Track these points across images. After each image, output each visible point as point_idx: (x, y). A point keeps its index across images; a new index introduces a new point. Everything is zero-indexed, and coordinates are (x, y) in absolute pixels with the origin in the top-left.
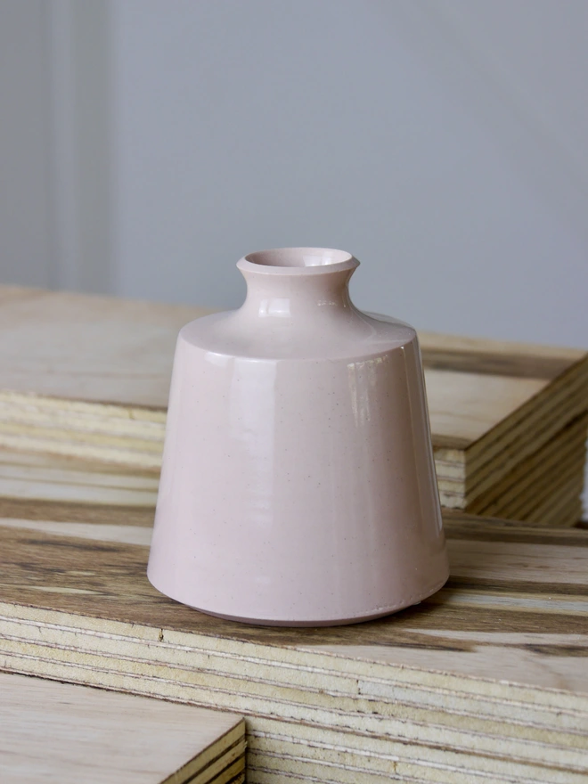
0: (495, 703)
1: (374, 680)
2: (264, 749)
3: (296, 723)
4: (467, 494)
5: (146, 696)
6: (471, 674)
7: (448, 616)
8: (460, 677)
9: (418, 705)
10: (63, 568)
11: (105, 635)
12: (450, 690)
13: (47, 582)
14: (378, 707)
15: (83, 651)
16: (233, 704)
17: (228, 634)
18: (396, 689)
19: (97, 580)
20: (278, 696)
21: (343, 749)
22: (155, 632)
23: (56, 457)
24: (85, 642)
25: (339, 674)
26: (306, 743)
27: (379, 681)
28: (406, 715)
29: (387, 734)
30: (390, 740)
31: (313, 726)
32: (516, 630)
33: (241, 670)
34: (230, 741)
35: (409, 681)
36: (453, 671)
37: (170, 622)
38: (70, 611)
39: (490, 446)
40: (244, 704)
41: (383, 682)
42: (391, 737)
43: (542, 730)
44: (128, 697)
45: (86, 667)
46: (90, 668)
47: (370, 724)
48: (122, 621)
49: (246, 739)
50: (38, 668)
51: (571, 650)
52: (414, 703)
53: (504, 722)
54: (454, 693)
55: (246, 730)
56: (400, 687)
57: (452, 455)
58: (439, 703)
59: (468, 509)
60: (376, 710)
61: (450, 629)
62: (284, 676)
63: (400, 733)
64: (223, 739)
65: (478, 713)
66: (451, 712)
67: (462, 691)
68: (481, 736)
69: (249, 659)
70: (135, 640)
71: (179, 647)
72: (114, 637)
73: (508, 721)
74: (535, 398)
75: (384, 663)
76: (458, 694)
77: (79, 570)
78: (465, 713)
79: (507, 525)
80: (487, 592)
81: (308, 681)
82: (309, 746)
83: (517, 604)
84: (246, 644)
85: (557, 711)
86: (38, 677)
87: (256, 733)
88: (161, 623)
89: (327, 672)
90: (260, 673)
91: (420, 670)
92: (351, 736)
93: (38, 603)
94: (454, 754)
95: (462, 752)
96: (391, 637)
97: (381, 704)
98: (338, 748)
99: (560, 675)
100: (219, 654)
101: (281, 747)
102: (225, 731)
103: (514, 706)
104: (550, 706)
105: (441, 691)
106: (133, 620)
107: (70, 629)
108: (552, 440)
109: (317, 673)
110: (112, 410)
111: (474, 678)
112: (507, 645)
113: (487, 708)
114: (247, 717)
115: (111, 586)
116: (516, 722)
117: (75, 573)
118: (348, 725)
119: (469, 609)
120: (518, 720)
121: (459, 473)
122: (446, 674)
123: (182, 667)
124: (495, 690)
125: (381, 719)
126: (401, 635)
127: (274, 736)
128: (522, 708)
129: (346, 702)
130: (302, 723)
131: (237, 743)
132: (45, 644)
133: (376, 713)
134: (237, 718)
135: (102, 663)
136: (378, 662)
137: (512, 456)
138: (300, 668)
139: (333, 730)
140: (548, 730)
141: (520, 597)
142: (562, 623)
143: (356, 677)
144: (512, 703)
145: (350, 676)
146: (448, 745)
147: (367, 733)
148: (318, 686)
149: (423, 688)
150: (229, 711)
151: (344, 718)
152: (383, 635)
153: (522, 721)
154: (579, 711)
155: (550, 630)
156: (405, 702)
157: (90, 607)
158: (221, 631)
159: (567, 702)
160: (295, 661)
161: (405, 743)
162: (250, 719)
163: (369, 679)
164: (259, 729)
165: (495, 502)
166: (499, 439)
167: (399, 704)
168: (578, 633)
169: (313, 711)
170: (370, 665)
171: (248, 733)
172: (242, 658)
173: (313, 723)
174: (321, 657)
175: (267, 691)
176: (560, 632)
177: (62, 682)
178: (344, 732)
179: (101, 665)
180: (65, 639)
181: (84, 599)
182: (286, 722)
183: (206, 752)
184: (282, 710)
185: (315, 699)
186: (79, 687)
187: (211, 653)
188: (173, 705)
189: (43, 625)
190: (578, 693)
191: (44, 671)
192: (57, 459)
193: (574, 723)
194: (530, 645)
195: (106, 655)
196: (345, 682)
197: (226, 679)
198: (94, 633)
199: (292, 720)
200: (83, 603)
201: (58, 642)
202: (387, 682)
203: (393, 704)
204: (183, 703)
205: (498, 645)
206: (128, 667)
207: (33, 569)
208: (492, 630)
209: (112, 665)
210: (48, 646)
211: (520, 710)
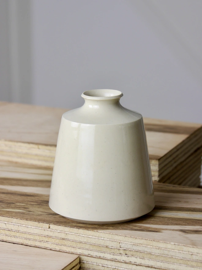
0: (169, 251)
1: (126, 242)
2: (86, 267)
3: (98, 258)
4: (159, 176)
5: (44, 248)
6: (160, 240)
7: (152, 220)
8: (156, 241)
9: (141, 252)
10: (14, 202)
11: (29, 226)
12: (153, 246)
13: (8, 207)
14: (127, 252)
15: (21, 232)
16: (75, 251)
17: (73, 226)
18: (133, 246)
19: (26, 206)
20: (91, 248)
21: (115, 267)
22: (47, 225)
23: (11, 162)
24: (22, 229)
25: (113, 240)
26: (101, 265)
27: (127, 243)
28: (137, 255)
29: (130, 262)
30: (131, 264)
32: (177, 224)
33: (78, 239)
34: (74, 264)
35: (138, 243)
36: (154, 239)
37: (52, 221)
38: (17, 218)
39: (167, 158)
40: (79, 251)
41: (129, 243)
42: (132, 263)
43: (186, 260)
44: (37, 248)
45: (22, 238)
46: (24, 238)
47: (124, 258)
48: (35, 221)
49: (80, 264)
50: (5, 238)
51: (196, 232)
52: (140, 251)
53: (172, 258)
54: (154, 247)
55: (80, 260)
56: (135, 245)
57: (154, 162)
58: (149, 251)
59: (160, 181)
60: (126, 253)
61: (153, 224)
62: (93, 241)
63: (135, 261)
64: (71, 264)
65: (163, 254)
66: (153, 254)
67: (157, 247)
68: (164, 263)
69: (81, 235)
70: (40, 228)
71: (56, 231)
72: (32, 227)
73: (174, 257)
74: (183, 141)
75: (129, 236)
76: (156, 247)
77: (20, 203)
78: (158, 254)
79: (173, 187)
80: (166, 211)
81: (102, 243)
82: (102, 266)
83: (177, 215)
84: (80, 229)
85: (191, 253)
86: (5, 241)
87: (83, 262)
88: (49, 222)
89: (109, 240)
90: (85, 240)
91: (142, 239)
92: (117, 263)
93: (5, 215)
94: (154, 269)
95: (157, 268)
96: (132, 227)
97: (128, 251)
98: (113, 267)
99: (192, 241)
100: (70, 233)
101: (92, 266)
102: (72, 261)
103: (176, 252)
104: (189, 252)
105: (149, 246)
106: (39, 221)
107: (16, 224)
108: (190, 156)
109: (105, 240)
110: (31, 145)
111: (161, 242)
112: (173, 230)
113: (166, 252)
115: (31, 209)
116: (176, 258)
117: (18, 204)
118: (116, 258)
119: (160, 217)
120: (177, 257)
121: (156, 168)
122: (151, 240)
123: (56, 238)
124: (169, 246)
125: (128, 257)
126: (135, 226)
127: (90, 263)
128: (179, 252)
129: (115, 250)
130: (100, 258)
131: (77, 265)
132: (8, 230)
133: (126, 254)
134: (77, 256)
135: (28, 236)
136: (127, 236)
137: (175, 162)
138: (99, 238)
139: (111, 260)
140: (188, 260)
141: (178, 213)
142: (193, 222)
143: (119, 241)
144: (175, 251)
146: (152, 266)
147: (123, 261)
148: (105, 244)
149: (143, 245)
150: (74, 254)
151: (115, 256)
152: (129, 226)
153: (179, 257)
154: (199, 254)
155: (189, 224)
156: (137, 251)
157: (24, 216)
158: (71, 225)
159: (195, 250)
160: (97, 236)
161: (137, 265)
162: (81, 256)
163: (124, 242)
164: (84, 260)
165: (169, 178)
166: (170, 156)
167: (134, 251)
168: (199, 225)
169: (104, 254)
170: (124, 237)
171: (80, 262)
172: (78, 235)
173: (104, 258)
174: (106, 234)
175: (87, 246)
176: (192, 225)
177: (14, 243)
178: (115, 261)
179: (28, 237)
180: (15, 228)
181: (22, 213)
182: (94, 257)
183: (65, 268)
184: (92, 253)
185: (105, 249)
186: (20, 245)
187: (67, 233)
188: (54, 251)
189: (7, 223)
190: (199, 247)
191: (7, 239)
193: (197, 258)
194: (181, 230)
195: (30, 234)
196: (115, 243)
197: (72, 242)
198: (25, 226)
199: (96, 257)
200: (21, 215)
201: (12, 229)
202: (130, 243)
203: (132, 251)
204: (57, 251)
205: (170, 230)
206: (37, 238)
207: (3, 203)
208: (168, 225)
209: (31, 237)
210: (9, 230)
211: (178, 253)
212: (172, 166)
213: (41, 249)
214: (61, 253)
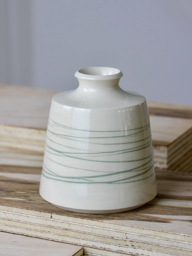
0: (178, 242)
1: (132, 233)
3: (102, 250)
4: (168, 163)
5: (45, 239)
6: (169, 231)
7: (160, 209)
8: (165, 232)
9: (149, 243)
10: (14, 190)
11: (30, 216)
12: (161, 237)
13: (8, 196)
14: (134, 244)
15: (22, 222)
16: (79, 242)
17: (77, 216)
18: (140, 237)
19: (27, 195)
20: (96, 239)
22: (49, 215)
24: (23, 219)
25: (119, 231)
27: (134, 234)
28: (144, 247)
29: (137, 254)
31: (109, 251)
32: (186, 215)
33: (82, 229)
35: (146, 234)
36: (163, 230)
37: (54, 211)
38: (17, 207)
39: (177, 145)
40: (83, 242)
41: (136, 234)
42: (139, 255)
44: (39, 239)
45: (23, 228)
46: (24, 228)
47: (131, 250)
48: (37, 211)
50: (4, 228)
52: (147, 242)
53: (182, 250)
54: (163, 238)
55: (84, 252)
56: (142, 236)
57: (162, 148)
58: (157, 242)
59: (168, 169)
61: (161, 214)
62: (98, 232)
63: (142, 254)
64: (75, 255)
65: (172, 246)
66: (161, 245)
67: (166, 238)
68: (173, 255)
69: (85, 225)
70: (41, 218)
71: (58, 221)
72: (33, 216)
73: (183, 249)
75: (136, 227)
76: (164, 239)
78: (167, 246)
79: (183, 175)
80: (175, 200)
81: (107, 233)
83: (187, 205)
84: (83, 219)
86: (4, 232)
87: (87, 253)
88: (51, 212)
89: (114, 230)
90: (89, 230)
91: (150, 230)
92: (123, 255)
93: (4, 204)
96: (139, 217)
97: (135, 242)
100: (73, 223)
102: (76, 252)
103: (185, 243)
105: (158, 238)
106: (41, 210)
107: (16, 214)
109: (110, 231)
110: (32, 131)
111: (170, 233)
112: (183, 220)
113: (175, 244)
114: (84, 247)
115: (32, 197)
116: (186, 250)
117: (19, 192)
118: (122, 250)
119: (168, 206)
120: (187, 249)
121: (165, 155)
122: (160, 231)
123: (59, 228)
124: (178, 237)
125: (135, 248)
126: (143, 216)
127: (94, 255)
129: (122, 241)
130: (105, 249)
132: (7, 219)
133: (133, 246)
134: (80, 248)
135: (29, 226)
136: (134, 226)
137: (185, 149)
138: (104, 229)
139: (116, 252)
141: (187, 202)
143: (126, 232)
144: (185, 242)
145: (123, 232)
147: (129, 253)
148: (111, 235)
149: (151, 237)
150: (77, 245)
151: (121, 248)
152: (135, 216)
153: (189, 249)
156: (144, 242)
157: (25, 205)
158: (74, 215)
160: (102, 226)
162: (85, 248)
163: (130, 233)
164: (88, 252)
165: (178, 166)
166: (180, 142)
167: (142, 243)
169: (109, 245)
170: (131, 228)
172: (82, 225)
173: (109, 250)
174: (112, 224)
175: (92, 237)
177: (14, 234)
178: (121, 253)
179: (28, 227)
180: (14, 217)
181: (22, 202)
182: (99, 249)
184: (97, 245)
185: (110, 241)
186: (20, 236)
187: (70, 223)
188: (56, 242)
189: (6, 212)
191: (7, 229)
192: (12, 150)
194: (191, 220)
195: (30, 223)
196: (121, 234)
197: (76, 233)
198: (26, 215)
199: (101, 248)
200: (22, 204)
201: (12, 218)
202: (137, 234)
203: (139, 242)
204: (60, 242)
205: (180, 220)
206: (39, 228)
207: (2, 191)
208: (177, 214)
209: (32, 227)
210: (8, 220)
211: (188, 245)
212: (181, 153)
213: (42, 240)
214: (64, 244)
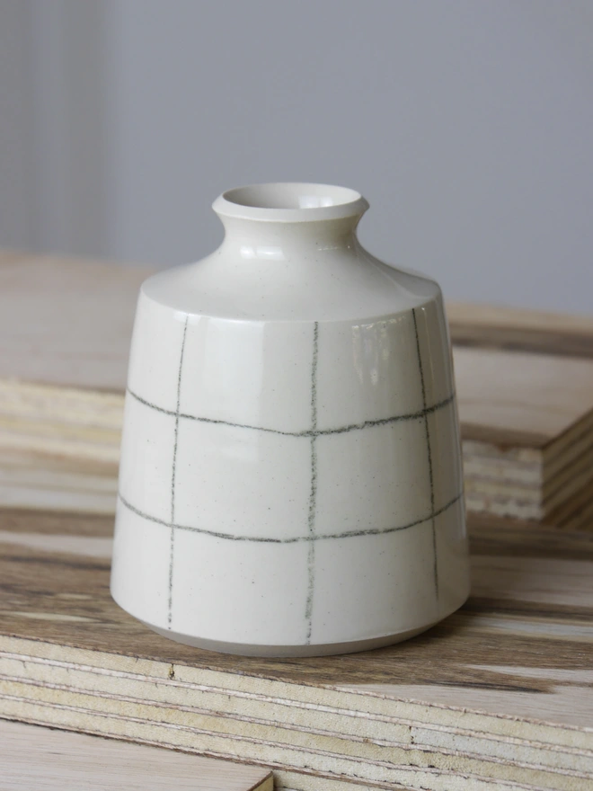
0: (577, 755)
1: (430, 727)
3: (335, 779)
4: (544, 502)
5: (153, 746)
6: (548, 720)
7: (520, 650)
8: (535, 723)
9: (484, 757)
10: (51, 590)
11: (104, 671)
12: (523, 739)
13: (33, 607)
14: (435, 760)
15: (77, 690)
16: (259, 756)
17: (252, 671)
18: (456, 737)
19: (94, 604)
20: (314, 746)
22: (164, 668)
23: (43, 456)
24: (79, 680)
25: (388, 719)
27: (436, 727)
28: (469, 769)
31: (356, 783)
33: (269, 714)
35: (473, 728)
36: (527, 716)
37: (182, 655)
38: (62, 642)
39: (572, 444)
40: (272, 756)
41: (441, 729)
44: (131, 746)
45: (80, 710)
46: (85, 711)
47: (425, 779)
48: (124, 654)
50: (22, 711)
52: (479, 754)
53: (588, 779)
54: (528, 742)
55: (275, 786)
56: (462, 735)
57: (526, 455)
58: (509, 755)
59: (546, 520)
60: (433, 763)
61: (523, 665)
62: (320, 722)
65: (556, 767)
66: (523, 765)
67: (539, 741)
69: (279, 701)
70: (140, 677)
71: (193, 686)
72: (114, 673)
75: (442, 706)
76: (533, 744)
77: (71, 592)
78: (541, 768)
80: (569, 621)
81: (348, 726)
84: (274, 682)
86: (22, 722)
88: (171, 657)
89: (373, 717)
90: (292, 717)
91: (486, 715)
93: (21, 633)
96: (451, 674)
97: (439, 755)
100: (242, 695)
105: (512, 740)
106: (138, 652)
107: (61, 664)
109: (360, 718)
111: (551, 724)
113: (568, 760)
114: (275, 771)
115: (110, 612)
117: (67, 596)
118: (399, 780)
119: (545, 641)
121: (534, 476)
122: (518, 720)
123: (195, 710)
124: (577, 739)
125: (439, 774)
126: (463, 672)
129: (396, 752)
130: (342, 778)
132: (31, 682)
133: (432, 767)
134: (263, 773)
135: (100, 705)
136: (435, 704)
138: (340, 711)
139: (380, 786)
143: (409, 723)
145: (401, 721)
148: (362, 733)
149: (490, 736)
150: (254, 764)
151: (394, 772)
152: (441, 672)
156: (468, 754)
158: (244, 667)
160: (335, 704)
162: (280, 773)
163: (424, 725)
164: (290, 785)
165: (578, 511)
166: (583, 436)
167: (460, 756)
169: (356, 764)
170: (425, 708)
172: (270, 699)
173: (356, 779)
174: (365, 698)
175: (300, 740)
177: (51, 728)
179: (99, 708)
180: (54, 676)
181: (78, 627)
182: (323, 777)
184: (316, 763)
185: (358, 750)
186: (72, 734)
187: (232, 693)
188: (186, 756)
189: (28, 658)
191: (30, 715)
195: (104, 695)
196: (393, 728)
197: (250, 725)
198: (90, 668)
199: (331, 775)
200: (77, 633)
201: (46, 679)
202: (446, 729)
203: (453, 755)
204: (198, 754)
205: (582, 685)
206: (132, 710)
207: (15, 591)
208: (574, 667)
209: (112, 707)
210: (34, 685)
213: (142, 747)
214: (211, 761)
